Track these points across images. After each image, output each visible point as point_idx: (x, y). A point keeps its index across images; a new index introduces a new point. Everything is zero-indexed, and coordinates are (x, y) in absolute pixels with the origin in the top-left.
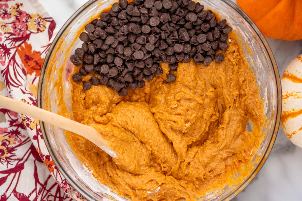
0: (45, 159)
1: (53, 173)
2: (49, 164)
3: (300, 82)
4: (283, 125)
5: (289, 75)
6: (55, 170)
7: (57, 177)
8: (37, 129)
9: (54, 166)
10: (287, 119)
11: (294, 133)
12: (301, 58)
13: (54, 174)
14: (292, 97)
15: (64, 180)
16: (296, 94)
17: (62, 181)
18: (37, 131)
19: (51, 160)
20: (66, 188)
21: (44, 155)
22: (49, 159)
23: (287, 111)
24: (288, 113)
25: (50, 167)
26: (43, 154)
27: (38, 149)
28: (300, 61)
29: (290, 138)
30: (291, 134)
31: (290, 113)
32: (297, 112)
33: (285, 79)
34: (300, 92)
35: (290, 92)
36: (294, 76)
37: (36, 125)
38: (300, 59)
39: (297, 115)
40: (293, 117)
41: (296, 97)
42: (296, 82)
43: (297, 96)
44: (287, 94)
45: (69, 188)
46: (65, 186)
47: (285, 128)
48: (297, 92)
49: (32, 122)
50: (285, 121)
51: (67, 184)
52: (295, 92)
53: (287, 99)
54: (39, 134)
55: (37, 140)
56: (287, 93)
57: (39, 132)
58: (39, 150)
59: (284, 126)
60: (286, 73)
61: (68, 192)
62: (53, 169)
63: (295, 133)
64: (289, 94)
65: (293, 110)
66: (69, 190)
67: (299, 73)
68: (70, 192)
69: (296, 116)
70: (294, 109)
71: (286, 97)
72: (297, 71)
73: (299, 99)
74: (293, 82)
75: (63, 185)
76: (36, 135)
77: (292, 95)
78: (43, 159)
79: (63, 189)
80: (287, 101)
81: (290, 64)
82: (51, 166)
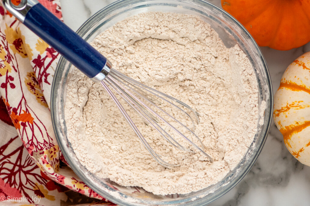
0: (12, 112)
1: (19, 130)
2: (15, 119)
3: (301, 90)
4: (287, 142)
5: (286, 83)
6: (22, 127)
7: (23, 135)
8: (7, 75)
9: (20, 122)
10: (291, 135)
11: (301, 151)
12: (298, 61)
13: (20, 132)
14: (293, 108)
15: (30, 140)
16: (298, 104)
17: (29, 141)
18: (7, 78)
19: (18, 114)
20: (32, 150)
21: (11, 108)
22: (16, 113)
23: (290, 126)
24: (292, 128)
25: (17, 123)
26: (10, 106)
27: (5, 99)
28: (298, 65)
29: (297, 157)
30: (299, 152)
31: (293, 127)
32: (301, 125)
33: (283, 89)
34: (302, 101)
35: (290, 103)
36: (293, 84)
37: (6, 71)
38: (297, 63)
39: (302, 128)
40: (298, 132)
41: (298, 108)
42: (296, 90)
43: (299, 106)
44: (287, 106)
45: (35, 151)
46: (31, 148)
47: (290, 146)
48: (299, 102)
49: (2, 66)
50: (289, 138)
51: (34, 146)
52: (296, 102)
53: (288, 112)
54: (9, 81)
55: (5, 89)
56: (288, 104)
57: (9, 80)
58: (6, 101)
59: (288, 144)
60: (284, 82)
61: (33, 155)
62: (19, 126)
63: (303, 150)
64: (290, 105)
65: (297, 123)
66: (36, 153)
67: (298, 79)
68: (36, 156)
69: (301, 130)
70: (298, 121)
71: (286, 109)
72: (295, 77)
73: (302, 109)
74: (292, 90)
75: (29, 145)
76: (5, 82)
77: (293, 106)
78: (10, 112)
79: (28, 151)
80: (289, 114)
81: (287, 71)
82: (18, 121)
